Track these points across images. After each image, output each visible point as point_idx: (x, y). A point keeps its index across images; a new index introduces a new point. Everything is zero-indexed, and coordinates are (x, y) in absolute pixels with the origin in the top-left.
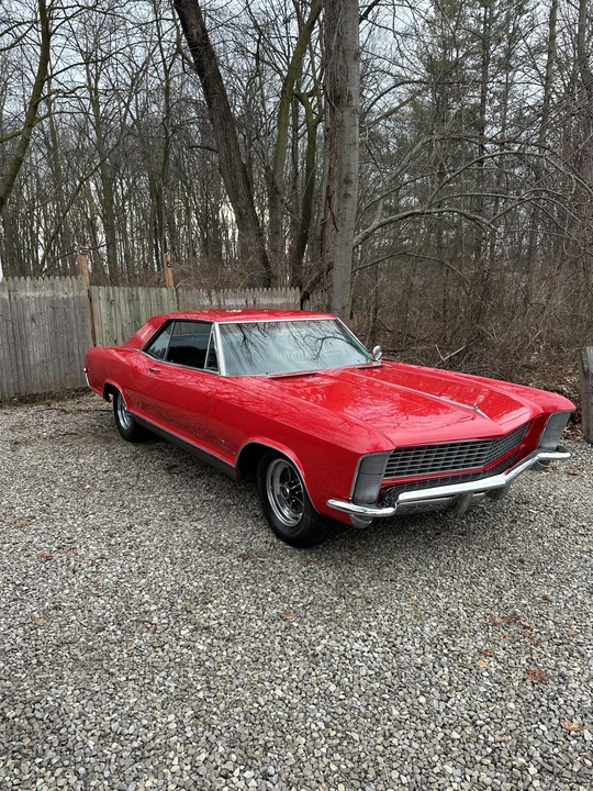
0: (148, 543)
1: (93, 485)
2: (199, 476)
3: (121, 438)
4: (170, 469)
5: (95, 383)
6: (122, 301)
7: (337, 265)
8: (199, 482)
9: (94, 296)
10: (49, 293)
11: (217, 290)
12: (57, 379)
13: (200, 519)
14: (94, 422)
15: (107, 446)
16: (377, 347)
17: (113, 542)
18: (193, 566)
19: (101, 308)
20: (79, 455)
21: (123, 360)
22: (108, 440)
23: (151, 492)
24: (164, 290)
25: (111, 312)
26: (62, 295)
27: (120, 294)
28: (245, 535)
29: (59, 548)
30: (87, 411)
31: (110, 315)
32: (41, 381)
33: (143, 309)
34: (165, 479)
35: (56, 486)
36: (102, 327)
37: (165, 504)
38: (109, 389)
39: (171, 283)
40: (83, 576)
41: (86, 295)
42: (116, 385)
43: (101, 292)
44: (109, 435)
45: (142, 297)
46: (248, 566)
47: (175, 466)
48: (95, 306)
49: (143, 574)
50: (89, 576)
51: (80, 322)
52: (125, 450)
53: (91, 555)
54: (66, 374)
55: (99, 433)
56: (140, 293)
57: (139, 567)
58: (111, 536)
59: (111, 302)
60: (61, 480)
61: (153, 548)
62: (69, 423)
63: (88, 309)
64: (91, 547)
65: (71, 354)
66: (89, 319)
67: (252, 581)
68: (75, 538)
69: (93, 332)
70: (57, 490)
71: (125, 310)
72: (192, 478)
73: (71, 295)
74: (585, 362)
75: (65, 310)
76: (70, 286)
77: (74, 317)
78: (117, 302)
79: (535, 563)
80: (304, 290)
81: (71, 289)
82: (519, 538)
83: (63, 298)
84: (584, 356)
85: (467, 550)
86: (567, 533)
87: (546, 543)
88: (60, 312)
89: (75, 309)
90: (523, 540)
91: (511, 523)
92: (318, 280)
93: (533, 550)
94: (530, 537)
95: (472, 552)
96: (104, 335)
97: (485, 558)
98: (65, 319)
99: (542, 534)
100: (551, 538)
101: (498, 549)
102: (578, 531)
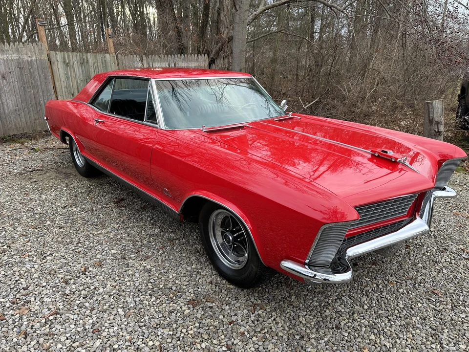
0: (101, 290)
1: (53, 221)
2: (144, 209)
3: (78, 174)
4: (119, 202)
5: (55, 129)
6: (75, 63)
7: (236, 39)
8: (145, 215)
9: (53, 59)
10: (15, 56)
11: (147, 56)
12: (29, 124)
13: (148, 258)
14: (57, 159)
15: (67, 181)
16: (284, 101)
18: (146, 318)
19: (59, 69)
20: (41, 191)
21: (75, 110)
22: (67, 176)
23: (103, 226)
24: (107, 55)
25: (67, 72)
26: (26, 58)
27: (74, 58)
28: (191, 276)
30: (52, 149)
31: (67, 74)
32: (16, 125)
33: (92, 70)
34: (115, 213)
35: (20, 224)
36: (61, 84)
37: (115, 241)
39: (112, 50)
41: (46, 58)
42: (70, 132)
43: (58, 56)
45: (91, 61)
46: (199, 316)
47: (123, 200)
48: (55, 67)
51: (43, 79)
52: (81, 185)
53: (45, 311)
55: (60, 169)
56: (89, 57)
57: (94, 324)
58: (67, 282)
59: (67, 64)
60: (25, 217)
61: (106, 296)
62: (37, 160)
63: (49, 69)
64: (45, 299)
65: (38, 104)
66: (50, 77)
67: (206, 337)
68: (31, 288)
69: (55, 87)
71: (78, 70)
72: (138, 211)
73: (34, 58)
74: (431, 112)
75: (30, 70)
76: (33, 51)
77: (38, 75)
78: (71, 64)
79: (446, 294)
80: (211, 56)
81: (34, 53)
82: (420, 265)
83: (27, 60)
84: (431, 107)
85: (386, 283)
86: (454, 257)
87: (444, 269)
88: (26, 72)
89: (38, 69)
90: (424, 267)
91: (406, 248)
92: (221, 49)
93: (438, 279)
94: (428, 263)
95: (392, 285)
96: (63, 89)
97: (405, 291)
98: (31, 77)
99: (435, 259)
100: (445, 264)
101: (411, 279)
102: (461, 255)
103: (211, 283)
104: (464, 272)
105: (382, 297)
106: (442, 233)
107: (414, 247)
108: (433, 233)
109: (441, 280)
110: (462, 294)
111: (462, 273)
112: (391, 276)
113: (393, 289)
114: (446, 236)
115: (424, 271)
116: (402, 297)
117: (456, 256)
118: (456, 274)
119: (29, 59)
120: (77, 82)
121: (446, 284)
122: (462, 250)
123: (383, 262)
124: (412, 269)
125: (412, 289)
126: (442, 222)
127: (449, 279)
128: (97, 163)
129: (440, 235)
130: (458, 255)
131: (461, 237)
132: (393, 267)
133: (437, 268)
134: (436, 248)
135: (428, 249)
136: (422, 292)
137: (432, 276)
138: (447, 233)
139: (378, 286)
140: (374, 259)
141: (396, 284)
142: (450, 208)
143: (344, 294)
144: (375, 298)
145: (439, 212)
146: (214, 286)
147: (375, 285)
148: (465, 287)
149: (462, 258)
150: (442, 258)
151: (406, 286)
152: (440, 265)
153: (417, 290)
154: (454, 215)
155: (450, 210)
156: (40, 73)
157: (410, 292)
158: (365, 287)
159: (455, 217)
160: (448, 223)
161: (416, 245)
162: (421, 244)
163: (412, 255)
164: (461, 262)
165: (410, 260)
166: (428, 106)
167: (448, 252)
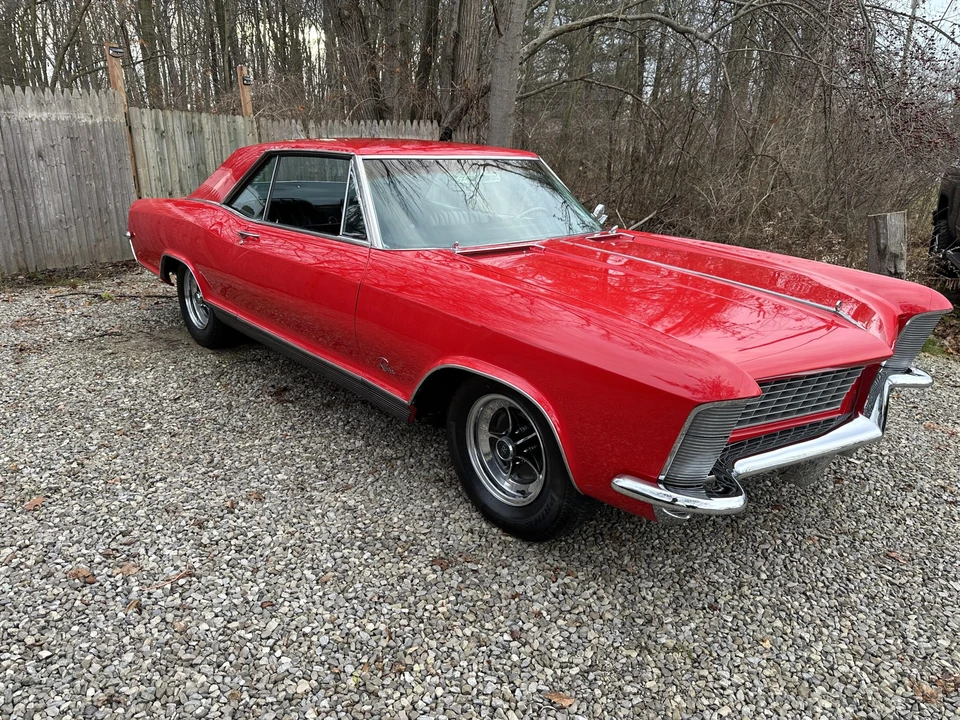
1: (156, 423)
2: (328, 406)
3: (192, 342)
4: (279, 394)
5: (147, 255)
6: (178, 133)
7: (497, 88)
8: (332, 417)
9: (135, 124)
10: (63, 115)
11: (318, 121)
12: (85, 248)
13: (347, 487)
14: (147, 314)
15: (173, 354)
17: (205, 540)
18: (358, 586)
19: (147, 141)
20: (127, 370)
21: (190, 219)
22: (172, 345)
23: (255, 435)
24: (239, 119)
25: (161, 149)
26: (84, 119)
27: (175, 122)
28: (432, 518)
29: (107, 556)
30: (134, 298)
31: (160, 153)
32: (59, 251)
33: (209, 146)
34: (274, 413)
35: (94, 426)
36: (149, 172)
37: (284, 460)
38: (170, 267)
39: (250, 109)
40: (157, 619)
41: (123, 120)
42: (183, 259)
43: (145, 118)
44: (173, 336)
45: (207, 128)
46: (454, 584)
47: (286, 389)
48: (138, 139)
49: (269, 607)
50: (170, 617)
51: (114, 162)
52: (201, 362)
53: (169, 571)
54: (98, 241)
55: (156, 333)
56: (204, 121)
57: (261, 594)
58: (200, 526)
59: (162, 135)
60: (102, 416)
62: (109, 316)
63: (127, 143)
64: (166, 551)
65: (103, 210)
66: (128, 159)
67: (471, 618)
68: (136, 533)
69: (136, 178)
70: (95, 435)
71: (182, 145)
72: (317, 409)
73: (99, 120)
74: (882, 235)
75: (90, 142)
76: (97, 105)
77: (105, 154)
78: (170, 134)
79: (913, 560)
80: (445, 125)
81: (99, 111)
82: (862, 511)
83: (87, 124)
84: (882, 226)
85: (800, 538)
86: (926, 499)
87: (907, 519)
88: (83, 146)
89: (106, 142)
90: (870, 515)
91: (835, 483)
92: (465, 110)
93: (896, 534)
94: (877, 508)
95: (811, 542)
96: (153, 183)
97: (836, 553)
98: (92, 156)
99: (891, 502)
100: (909, 511)
101: (845, 534)
102: (940, 496)
103: (471, 531)
104: (946, 525)
105: (792, 562)
106: (904, 460)
107: (851, 481)
108: (887, 458)
109: (903, 536)
110: (941, 560)
111: (942, 525)
112: (809, 527)
113: (812, 549)
114: (910, 465)
115: (870, 521)
116: (830, 562)
117: (930, 498)
118: (930, 528)
119: (90, 122)
120: (180, 170)
121: (913, 543)
122: (942, 487)
123: (792, 504)
124: (848, 516)
125: (849, 550)
126: (903, 441)
127: (917, 535)
128: (240, 317)
129: (900, 463)
130: (935, 496)
131: (940, 467)
132: (812, 513)
133: (895, 516)
134: (892, 484)
135: (878, 485)
136: (868, 554)
137: (886, 529)
138: (913, 459)
139: (784, 542)
140: (775, 498)
141: (819, 541)
142: (918, 417)
143: (722, 555)
144: (780, 561)
145: (898, 424)
146: (476, 536)
147: (779, 542)
148: (947, 549)
149: (942, 500)
150: (903, 500)
151: (838, 544)
152: (901, 512)
153: (858, 551)
154: (927, 428)
155: (918, 420)
156: (110, 150)
157: (845, 555)
158: (761, 543)
159: (927, 433)
160: (914, 443)
161: (854, 477)
162: (863, 476)
163: (847, 494)
164: (941, 507)
165: (843, 502)
166: (876, 223)
167: (915, 491)
